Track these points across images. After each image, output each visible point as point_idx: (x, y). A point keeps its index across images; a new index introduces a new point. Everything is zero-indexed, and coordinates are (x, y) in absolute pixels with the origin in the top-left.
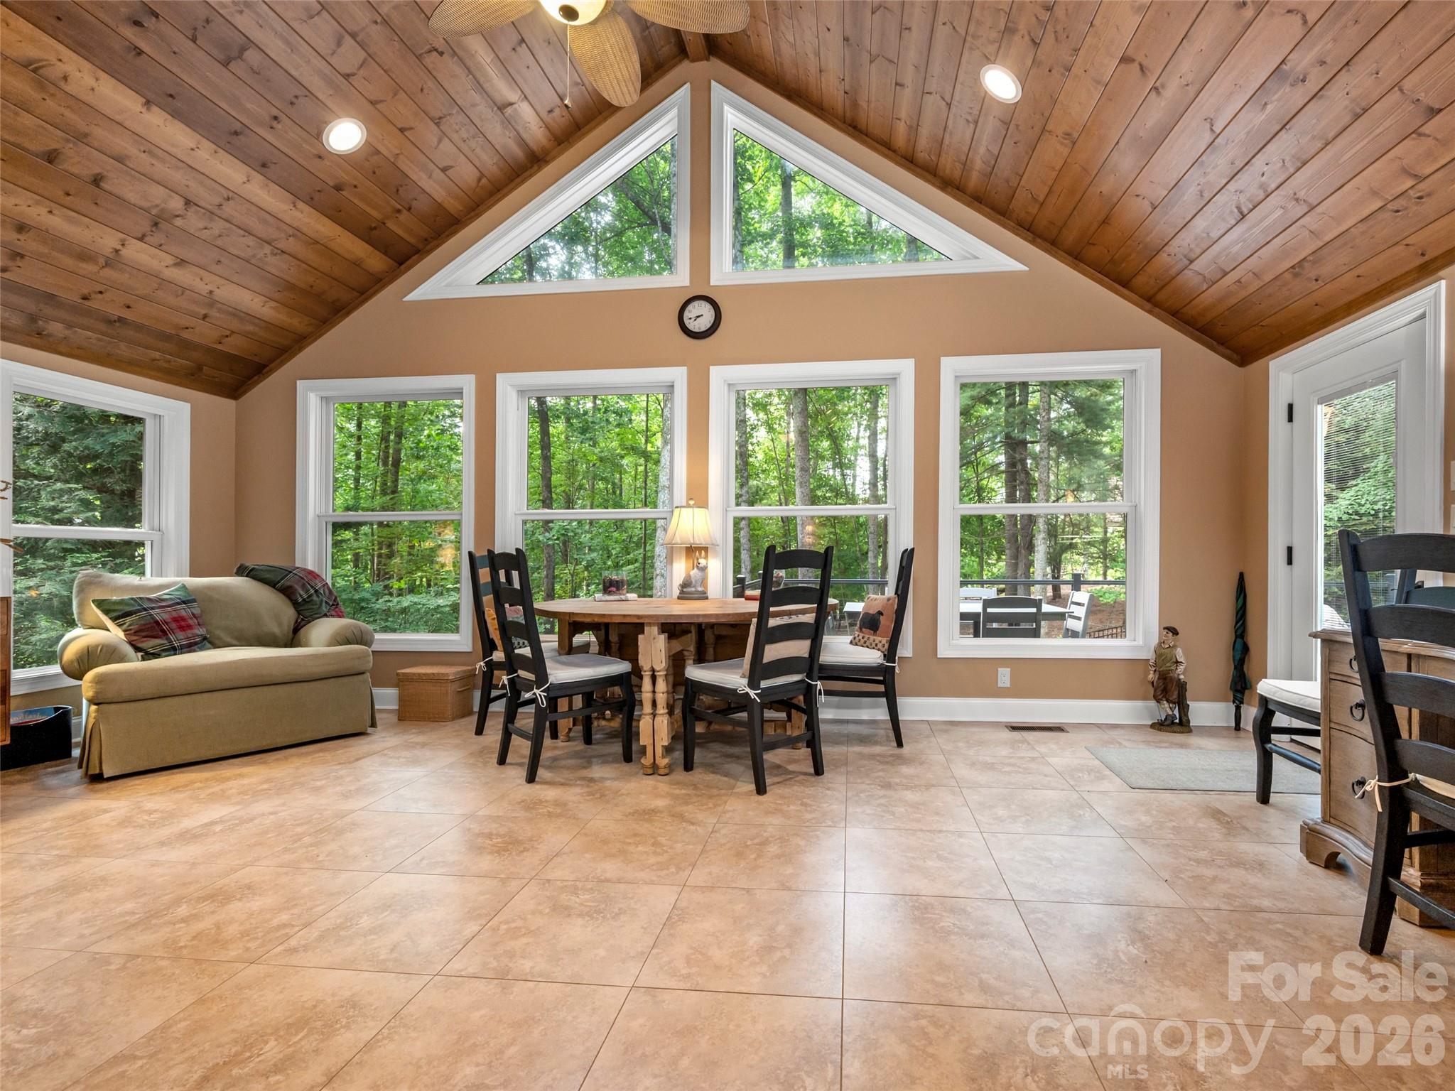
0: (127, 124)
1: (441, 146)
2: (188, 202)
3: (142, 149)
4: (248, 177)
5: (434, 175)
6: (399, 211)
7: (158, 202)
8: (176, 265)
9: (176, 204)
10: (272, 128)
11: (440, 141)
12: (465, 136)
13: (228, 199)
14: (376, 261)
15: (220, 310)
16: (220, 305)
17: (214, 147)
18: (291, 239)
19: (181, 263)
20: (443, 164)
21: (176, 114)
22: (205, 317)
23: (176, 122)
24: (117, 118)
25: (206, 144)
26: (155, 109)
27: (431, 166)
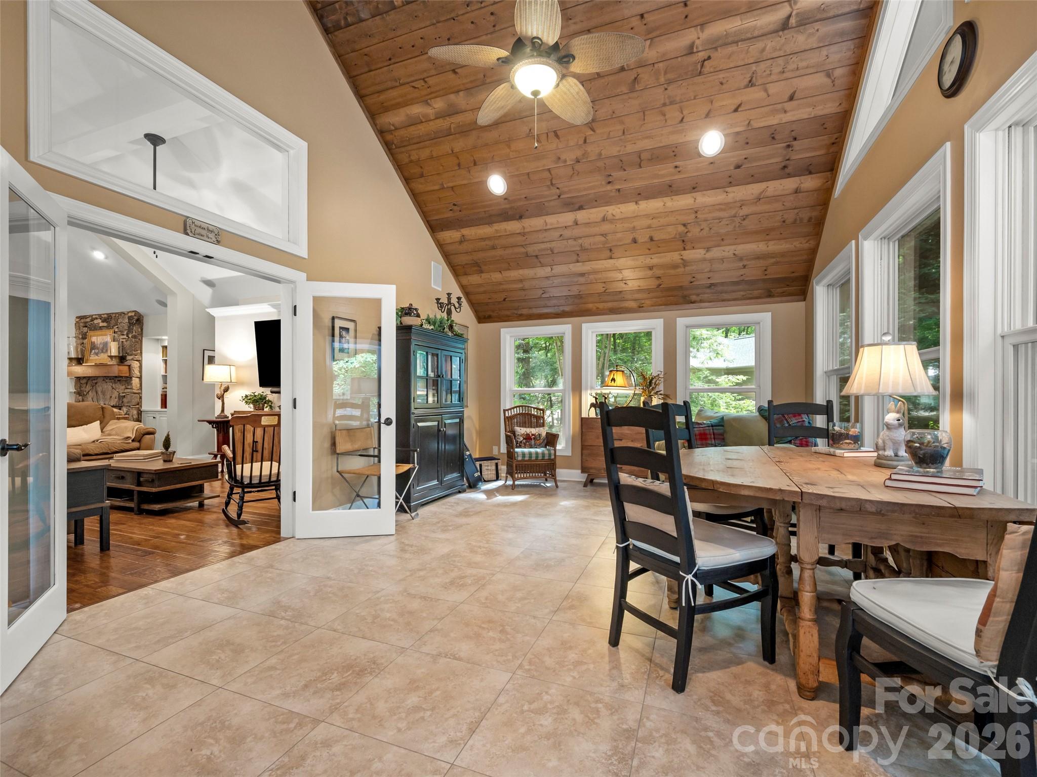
0: (639, 214)
1: (771, 92)
2: (684, 225)
3: (651, 218)
4: (693, 197)
5: (788, 109)
6: (789, 146)
7: (675, 232)
8: (707, 251)
9: (681, 229)
10: (679, 172)
11: (766, 90)
12: (780, 69)
13: (696, 212)
14: (810, 183)
15: (747, 260)
16: (745, 258)
17: (669, 198)
18: (743, 207)
19: (708, 249)
20: (786, 97)
21: (647, 198)
22: (744, 267)
23: (649, 200)
24: (635, 215)
25: (665, 199)
26: (640, 202)
27: (779, 106)
